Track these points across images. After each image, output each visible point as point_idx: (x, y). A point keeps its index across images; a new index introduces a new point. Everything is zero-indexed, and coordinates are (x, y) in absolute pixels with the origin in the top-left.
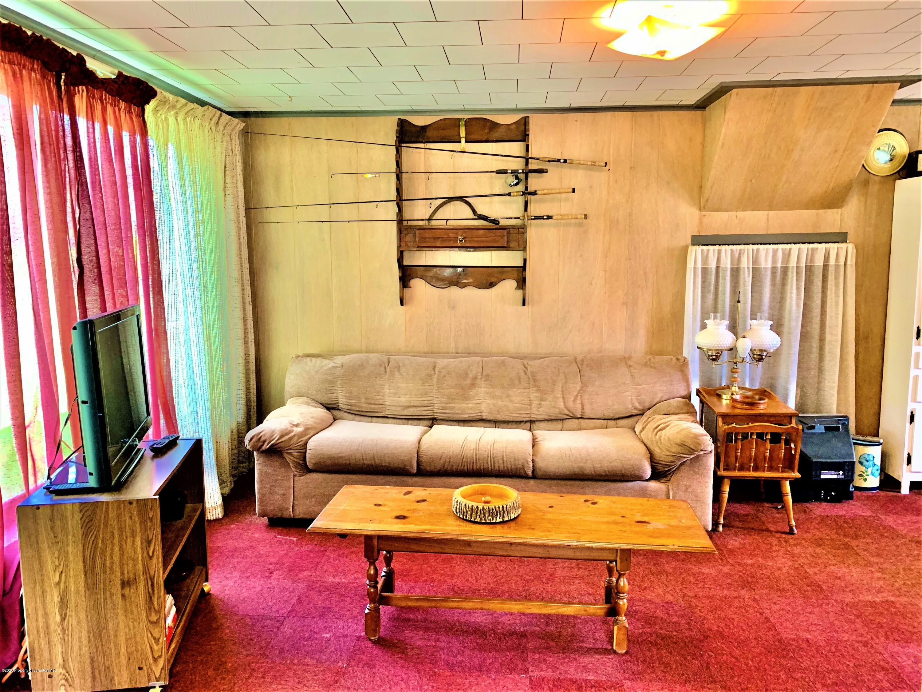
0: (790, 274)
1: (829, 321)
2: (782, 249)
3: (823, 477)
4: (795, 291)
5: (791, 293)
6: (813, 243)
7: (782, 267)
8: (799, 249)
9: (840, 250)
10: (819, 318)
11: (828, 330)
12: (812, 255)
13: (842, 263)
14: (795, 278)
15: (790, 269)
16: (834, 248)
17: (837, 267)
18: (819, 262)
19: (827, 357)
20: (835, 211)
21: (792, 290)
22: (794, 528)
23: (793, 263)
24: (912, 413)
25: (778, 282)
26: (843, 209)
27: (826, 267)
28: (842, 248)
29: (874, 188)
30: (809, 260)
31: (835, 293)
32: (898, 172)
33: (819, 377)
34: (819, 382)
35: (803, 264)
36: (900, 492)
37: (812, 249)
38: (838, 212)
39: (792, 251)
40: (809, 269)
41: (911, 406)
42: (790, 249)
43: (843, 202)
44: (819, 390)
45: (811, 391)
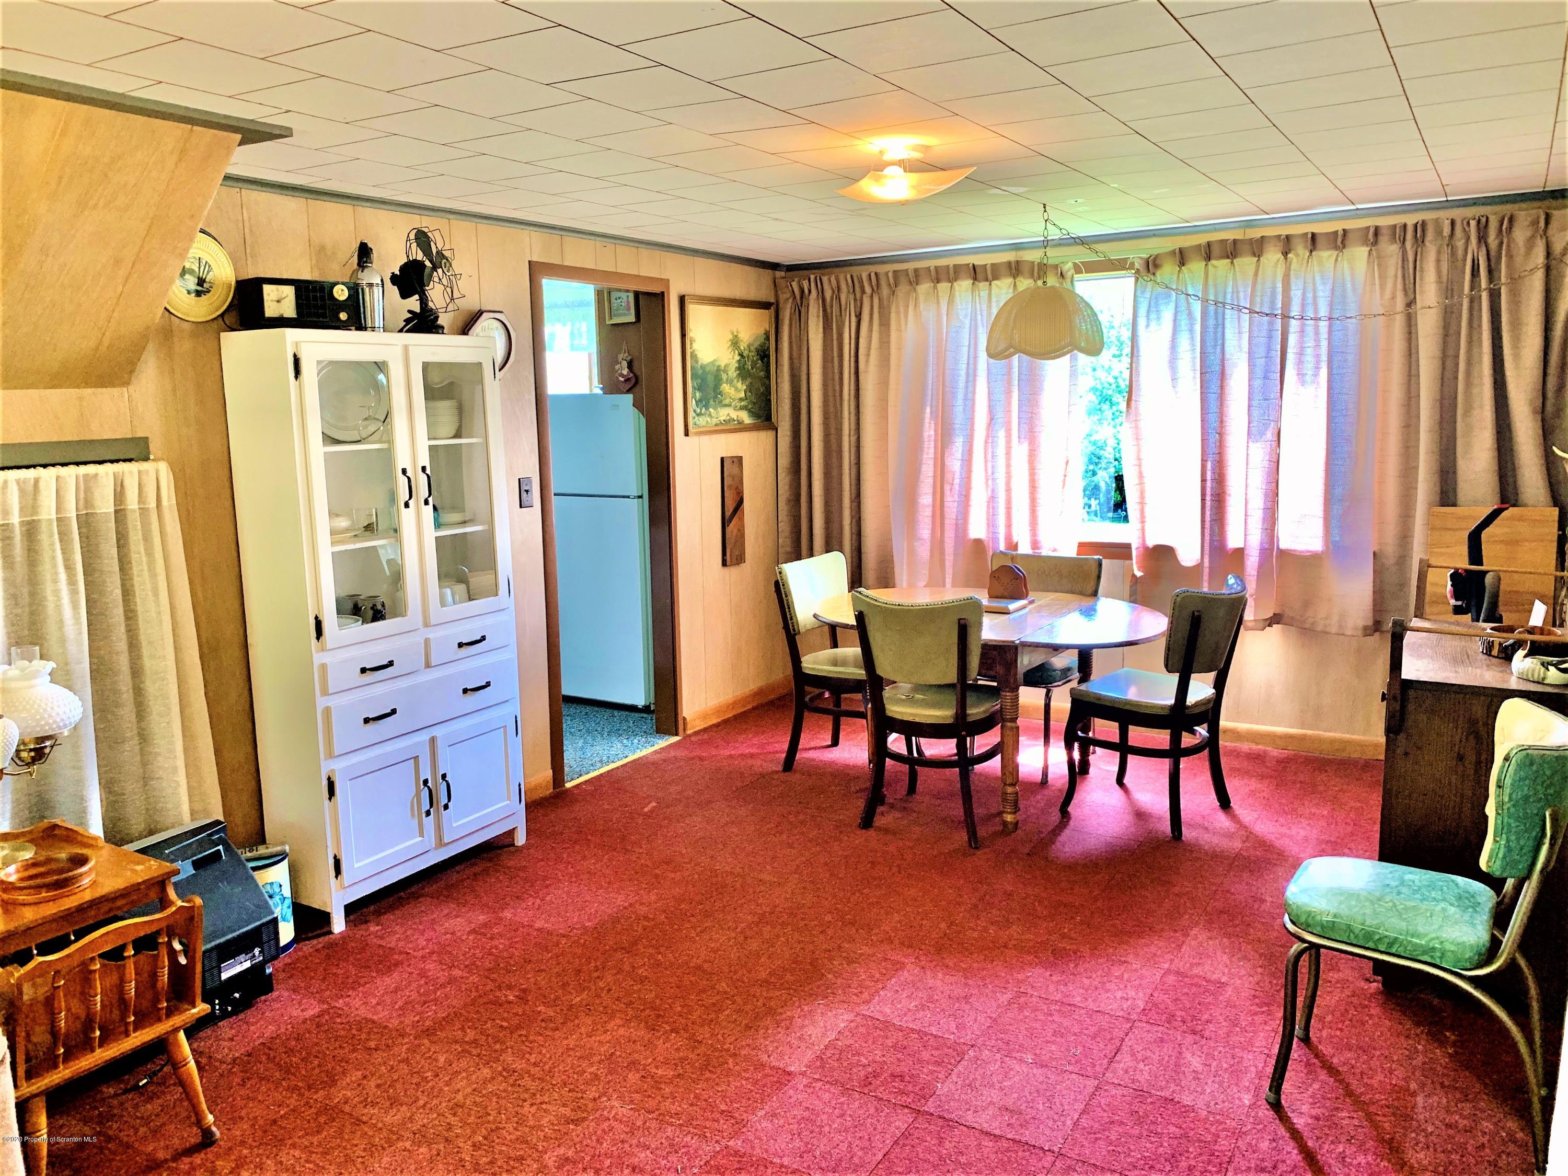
0: (43, 537)
1: (145, 632)
2: (18, 482)
3: (224, 976)
4: (63, 576)
5: (55, 581)
6: (85, 463)
7: (22, 523)
8: (58, 478)
9: (144, 477)
10: (123, 629)
11: (145, 651)
12: (87, 488)
13: (152, 504)
14: (58, 546)
15: (44, 527)
16: (131, 473)
17: (144, 511)
18: (105, 505)
19: (155, 706)
20: (115, 391)
21: (56, 573)
22: (214, 1129)
23: (47, 511)
24: (329, 778)
25: (18, 559)
26: (131, 388)
27: (120, 514)
28: (147, 471)
29: (184, 346)
30: (81, 503)
31: (150, 570)
32: (222, 315)
33: (142, 754)
34: (144, 764)
35: (71, 513)
36: (331, 933)
37: (86, 476)
38: (122, 395)
39: (42, 485)
40: (87, 521)
41: (327, 766)
42: (37, 481)
43: (132, 372)
44: (146, 780)
45: (131, 787)
